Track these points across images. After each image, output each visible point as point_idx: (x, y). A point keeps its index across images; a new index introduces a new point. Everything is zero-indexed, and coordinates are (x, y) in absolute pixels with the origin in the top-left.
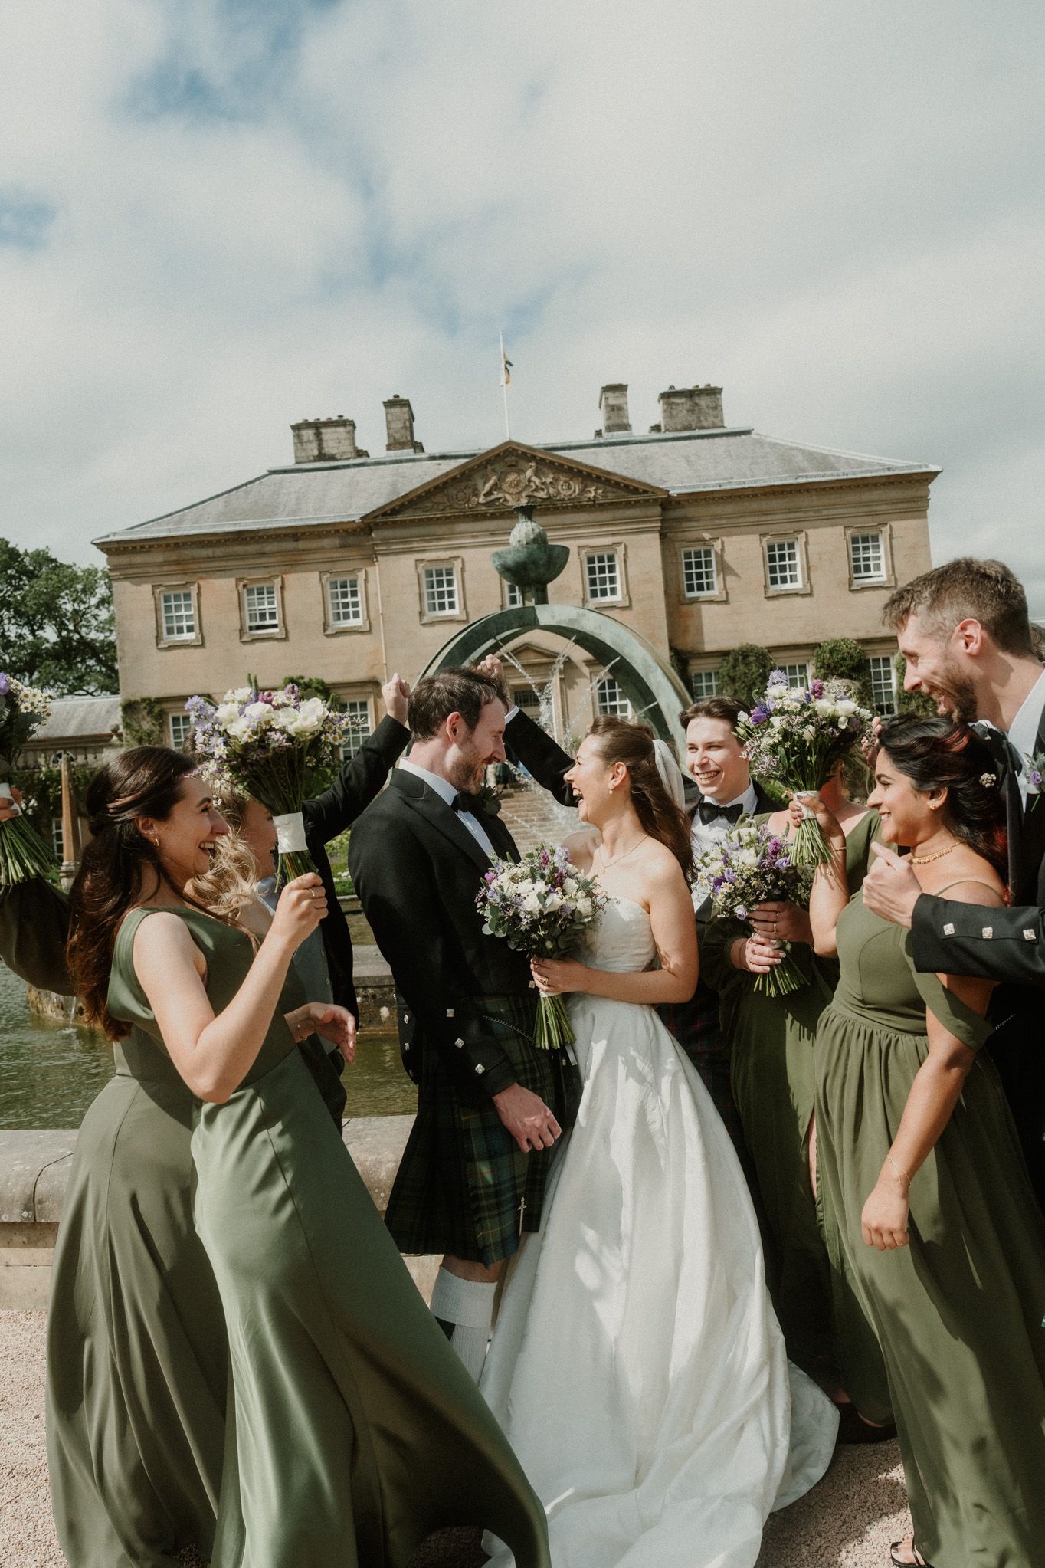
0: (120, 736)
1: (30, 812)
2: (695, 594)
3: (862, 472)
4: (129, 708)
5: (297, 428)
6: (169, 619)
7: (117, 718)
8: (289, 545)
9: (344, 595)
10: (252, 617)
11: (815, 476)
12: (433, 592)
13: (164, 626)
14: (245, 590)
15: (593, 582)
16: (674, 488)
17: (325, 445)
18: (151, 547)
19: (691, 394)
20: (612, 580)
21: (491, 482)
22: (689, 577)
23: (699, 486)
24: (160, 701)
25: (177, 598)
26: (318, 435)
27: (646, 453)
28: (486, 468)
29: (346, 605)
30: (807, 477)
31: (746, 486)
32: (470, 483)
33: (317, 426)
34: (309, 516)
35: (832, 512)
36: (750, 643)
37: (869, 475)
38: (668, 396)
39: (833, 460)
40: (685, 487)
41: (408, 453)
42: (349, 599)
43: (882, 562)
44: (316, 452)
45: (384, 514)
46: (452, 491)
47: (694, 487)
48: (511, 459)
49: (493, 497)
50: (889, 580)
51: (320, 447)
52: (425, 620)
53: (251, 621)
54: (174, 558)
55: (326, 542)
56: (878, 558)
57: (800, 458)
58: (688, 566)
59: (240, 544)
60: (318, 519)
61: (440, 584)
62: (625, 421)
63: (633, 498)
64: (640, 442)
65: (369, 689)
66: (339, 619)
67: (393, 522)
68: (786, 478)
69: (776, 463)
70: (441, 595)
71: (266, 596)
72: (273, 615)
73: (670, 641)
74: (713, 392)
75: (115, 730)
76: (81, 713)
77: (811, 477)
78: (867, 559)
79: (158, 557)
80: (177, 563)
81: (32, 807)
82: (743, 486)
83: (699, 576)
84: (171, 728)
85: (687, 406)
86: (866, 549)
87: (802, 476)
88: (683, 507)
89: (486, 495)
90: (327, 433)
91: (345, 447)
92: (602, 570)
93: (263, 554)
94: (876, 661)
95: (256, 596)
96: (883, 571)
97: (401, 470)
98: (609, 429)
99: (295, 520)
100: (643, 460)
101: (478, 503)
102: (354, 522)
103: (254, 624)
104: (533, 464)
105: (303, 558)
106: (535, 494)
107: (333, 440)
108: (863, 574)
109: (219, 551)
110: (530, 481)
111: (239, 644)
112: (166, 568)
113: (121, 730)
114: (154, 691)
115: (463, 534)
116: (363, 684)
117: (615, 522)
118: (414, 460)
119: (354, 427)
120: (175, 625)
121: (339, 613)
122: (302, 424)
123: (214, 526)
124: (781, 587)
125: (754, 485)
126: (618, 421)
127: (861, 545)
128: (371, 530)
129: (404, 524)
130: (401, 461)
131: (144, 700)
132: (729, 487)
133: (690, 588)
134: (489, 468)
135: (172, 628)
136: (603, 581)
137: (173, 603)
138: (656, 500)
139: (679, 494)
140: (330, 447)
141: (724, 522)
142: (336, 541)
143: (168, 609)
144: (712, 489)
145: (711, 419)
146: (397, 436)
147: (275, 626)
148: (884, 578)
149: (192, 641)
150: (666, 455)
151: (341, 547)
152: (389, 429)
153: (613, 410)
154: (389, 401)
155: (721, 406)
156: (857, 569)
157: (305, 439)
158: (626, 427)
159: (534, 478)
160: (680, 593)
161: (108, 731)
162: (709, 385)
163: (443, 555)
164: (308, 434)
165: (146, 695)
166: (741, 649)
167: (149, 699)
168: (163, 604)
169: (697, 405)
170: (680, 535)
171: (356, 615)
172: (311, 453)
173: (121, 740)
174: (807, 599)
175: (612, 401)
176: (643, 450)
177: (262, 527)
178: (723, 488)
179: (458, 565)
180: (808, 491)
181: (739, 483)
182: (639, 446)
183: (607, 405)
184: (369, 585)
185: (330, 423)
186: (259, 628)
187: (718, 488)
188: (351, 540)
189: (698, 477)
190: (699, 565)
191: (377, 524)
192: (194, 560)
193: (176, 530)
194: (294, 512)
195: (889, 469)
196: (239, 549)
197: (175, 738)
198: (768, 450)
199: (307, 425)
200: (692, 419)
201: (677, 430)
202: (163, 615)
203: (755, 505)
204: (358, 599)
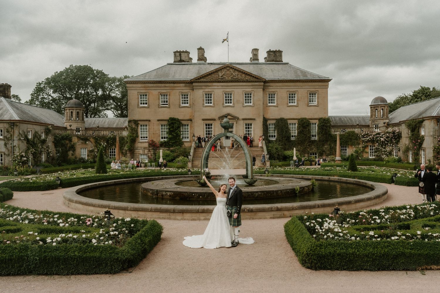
0: (127, 128)
1: (104, 146)
2: (271, 104)
3: (313, 78)
4: (130, 122)
5: (175, 53)
6: (141, 101)
7: (126, 124)
8: (172, 85)
9: (185, 98)
10: (162, 102)
11: (302, 78)
12: (207, 99)
13: (140, 102)
14: (160, 95)
15: (246, 100)
16: (267, 78)
17: (182, 57)
18: (138, 83)
19: (275, 52)
20: (251, 100)
21: (223, 73)
22: (269, 100)
23: (273, 78)
24: (138, 121)
25: (143, 95)
26: (180, 55)
27: (262, 67)
28: (222, 70)
29: (185, 101)
30: (300, 78)
31: (285, 79)
32: (218, 74)
33: (180, 53)
34: (177, 78)
35: (305, 87)
36: (283, 117)
37: (315, 79)
38: (269, 52)
39: (307, 74)
40: (270, 78)
41: (203, 62)
42: (186, 99)
43: (316, 100)
44: (179, 59)
45: (196, 80)
46: (213, 75)
47: (272, 78)
48: (228, 68)
49: (223, 77)
50: (317, 104)
51: (181, 58)
52: (204, 106)
53: (161, 103)
54: (144, 86)
55: (181, 85)
56: (315, 99)
57: (299, 72)
58: (269, 97)
59: (160, 84)
60: (180, 79)
61: (208, 97)
62: (257, 58)
63: (257, 80)
64: (261, 64)
65: (189, 122)
66: (183, 104)
67: (198, 82)
68: (294, 78)
69: (293, 73)
70: (209, 100)
71: (165, 97)
72: (167, 102)
73: (263, 116)
74: (280, 52)
75: (126, 127)
76: (117, 121)
77: (301, 78)
78: (313, 99)
79: (139, 85)
80: (144, 87)
81: (105, 145)
82: (284, 79)
83: (272, 100)
84: (140, 128)
85: (273, 55)
86: (313, 96)
87: (298, 78)
88: (269, 83)
89: (221, 77)
90: (183, 55)
91: (187, 59)
92: (248, 97)
93: (166, 87)
94: (313, 124)
95: (163, 97)
96: (316, 102)
97: (200, 67)
98: (253, 60)
99: (174, 79)
100: (261, 69)
101: (219, 78)
102: (188, 81)
103: (162, 103)
104: (233, 70)
105: (175, 88)
106: (233, 77)
107: (184, 57)
108: (311, 103)
109: (155, 85)
110: (232, 74)
111: (158, 108)
112: (141, 88)
113: (128, 127)
114: (136, 118)
115: (215, 86)
116: (188, 120)
117: (252, 86)
118: (204, 64)
119: (189, 53)
120: (142, 102)
121: (183, 102)
122: (176, 52)
123: (154, 79)
124: (291, 104)
125: (287, 79)
126: (256, 58)
127: (311, 95)
128: (192, 83)
129: (201, 82)
130: (201, 64)
131: (134, 120)
132: (280, 79)
133: (269, 103)
134: (223, 70)
135: (142, 103)
136: (248, 100)
137: (142, 97)
138: (262, 81)
139: (268, 80)
140: (183, 58)
141: (279, 87)
142: (184, 85)
143: (141, 98)
144: (276, 79)
145: (279, 59)
146: (200, 57)
147: (167, 104)
148: (316, 104)
149: (146, 107)
150: (267, 68)
151: (185, 86)
152: (198, 55)
153: (255, 55)
154: (199, 48)
155: (282, 56)
156: (310, 101)
157: (177, 55)
158: (258, 60)
159: (233, 73)
160: (267, 104)
161: (124, 127)
162: (279, 50)
163: (209, 90)
164: (178, 54)
165: (134, 119)
166: (280, 119)
167: (135, 120)
168: (140, 97)
169: (276, 55)
170: (268, 90)
171: (187, 103)
172: (178, 59)
173: (127, 129)
174: (297, 108)
175: (254, 53)
176: (261, 66)
177: (166, 80)
178: (279, 79)
179: (213, 93)
180: (299, 81)
181: (283, 78)
182: (260, 65)
183: (253, 54)
184: (191, 96)
185: (183, 52)
186: (163, 104)
187: (278, 79)
188: (187, 85)
189: (274, 75)
190: (272, 97)
191: (194, 82)
192: (148, 87)
193: (144, 79)
194: (174, 76)
195: (319, 78)
196: (160, 85)
197: (141, 130)
198: (292, 69)
199: (177, 52)
200: (274, 58)
201: (270, 61)
202: (140, 99)
203: (286, 84)
204: (188, 99)
